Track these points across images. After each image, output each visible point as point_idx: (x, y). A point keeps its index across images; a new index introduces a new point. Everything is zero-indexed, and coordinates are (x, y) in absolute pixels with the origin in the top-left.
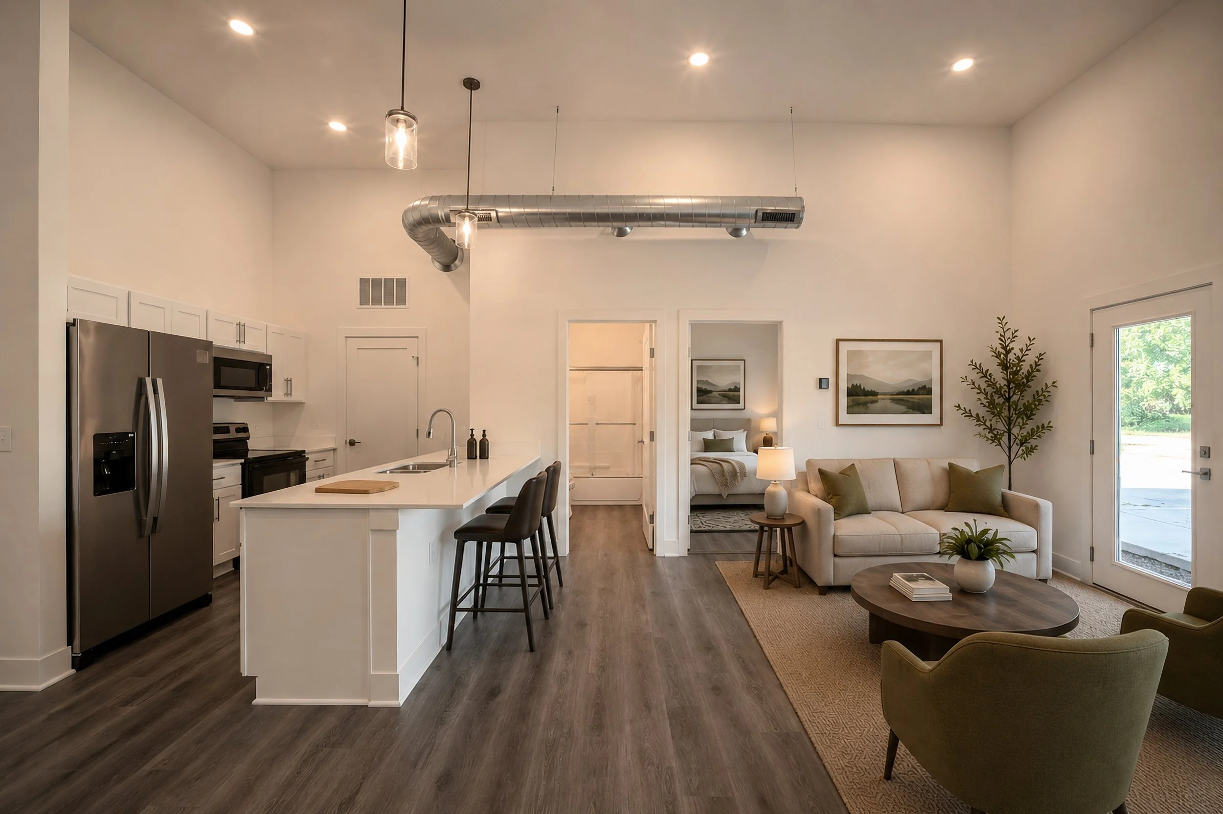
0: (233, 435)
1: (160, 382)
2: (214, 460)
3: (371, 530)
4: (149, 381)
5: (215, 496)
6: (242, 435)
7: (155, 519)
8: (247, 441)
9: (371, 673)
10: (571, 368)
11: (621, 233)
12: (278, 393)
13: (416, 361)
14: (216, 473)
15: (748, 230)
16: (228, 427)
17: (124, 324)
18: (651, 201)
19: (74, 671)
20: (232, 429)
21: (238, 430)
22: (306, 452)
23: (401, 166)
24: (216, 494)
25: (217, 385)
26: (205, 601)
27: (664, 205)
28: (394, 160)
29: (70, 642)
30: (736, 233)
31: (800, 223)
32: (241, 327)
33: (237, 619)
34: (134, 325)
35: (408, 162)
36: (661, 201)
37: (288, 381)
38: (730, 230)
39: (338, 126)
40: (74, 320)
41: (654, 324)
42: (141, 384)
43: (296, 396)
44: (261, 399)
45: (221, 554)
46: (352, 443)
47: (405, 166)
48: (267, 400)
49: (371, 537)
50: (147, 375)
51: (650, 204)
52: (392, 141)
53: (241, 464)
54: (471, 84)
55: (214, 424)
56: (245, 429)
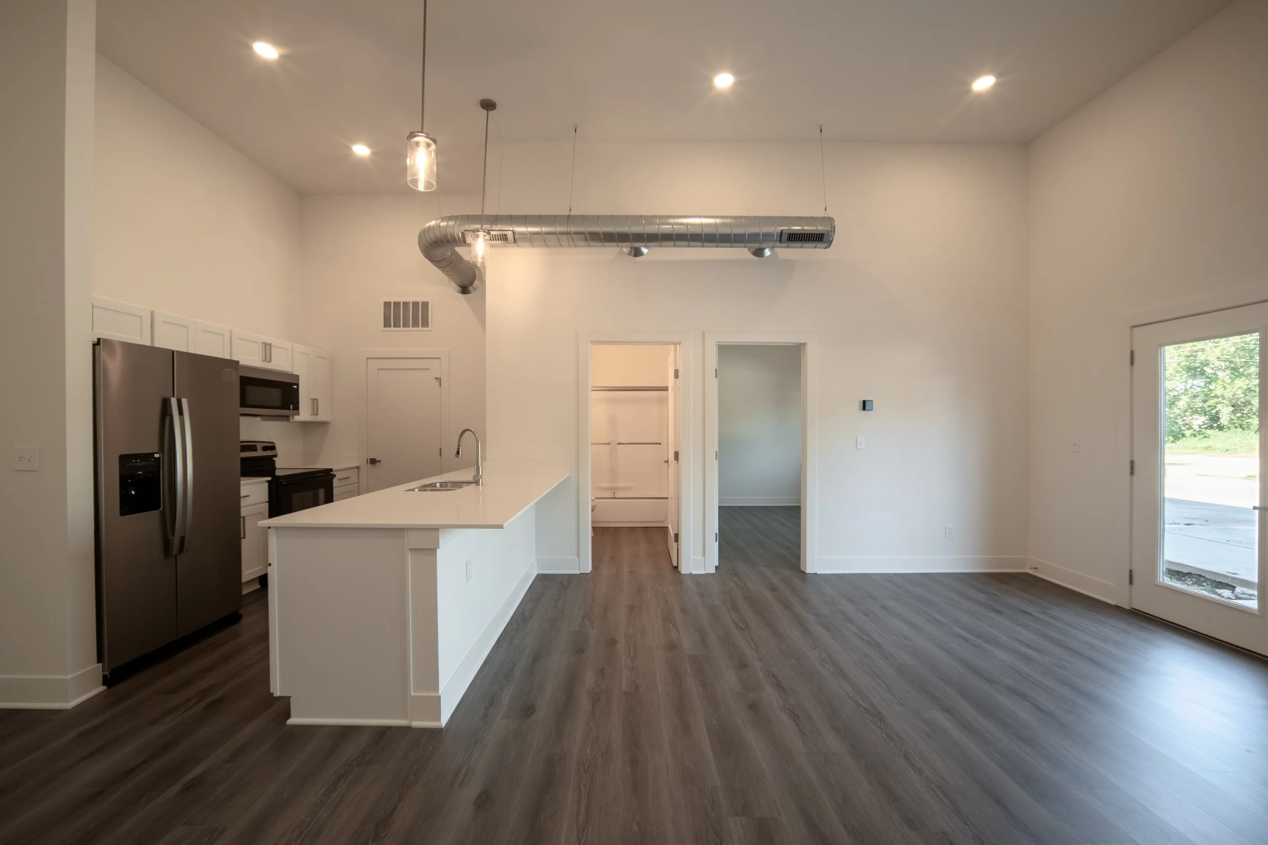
0: (259, 453)
1: (185, 402)
2: (242, 478)
3: (411, 549)
4: (174, 401)
5: (242, 515)
6: (268, 453)
7: (182, 539)
8: (274, 459)
9: (412, 694)
10: (593, 389)
11: (637, 253)
12: (304, 414)
13: (439, 380)
14: (244, 491)
15: (772, 248)
16: (256, 445)
17: (147, 343)
18: (671, 221)
19: (104, 688)
20: (259, 446)
21: (265, 449)
22: (334, 470)
23: (421, 187)
24: (244, 512)
25: (243, 404)
26: (234, 618)
27: (687, 224)
28: (415, 181)
29: (100, 659)
30: (759, 253)
31: (830, 242)
32: (267, 347)
33: (264, 637)
34: (158, 344)
35: (428, 184)
36: (684, 221)
37: (315, 401)
38: (753, 250)
39: (361, 150)
40: (99, 339)
41: (678, 346)
42: (166, 404)
43: (322, 417)
44: (287, 418)
45: (249, 572)
46: (373, 461)
47: (426, 188)
48: (293, 419)
49: (409, 556)
50: (172, 394)
51: (673, 224)
52: (414, 164)
53: (267, 481)
54: (488, 105)
55: (242, 442)
56: (273, 448)
